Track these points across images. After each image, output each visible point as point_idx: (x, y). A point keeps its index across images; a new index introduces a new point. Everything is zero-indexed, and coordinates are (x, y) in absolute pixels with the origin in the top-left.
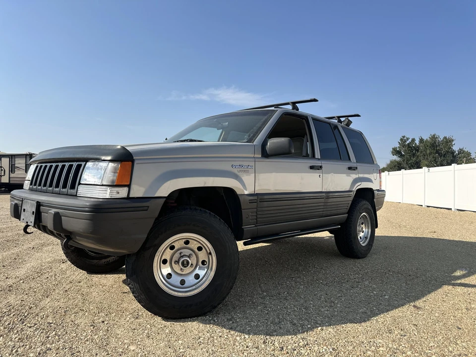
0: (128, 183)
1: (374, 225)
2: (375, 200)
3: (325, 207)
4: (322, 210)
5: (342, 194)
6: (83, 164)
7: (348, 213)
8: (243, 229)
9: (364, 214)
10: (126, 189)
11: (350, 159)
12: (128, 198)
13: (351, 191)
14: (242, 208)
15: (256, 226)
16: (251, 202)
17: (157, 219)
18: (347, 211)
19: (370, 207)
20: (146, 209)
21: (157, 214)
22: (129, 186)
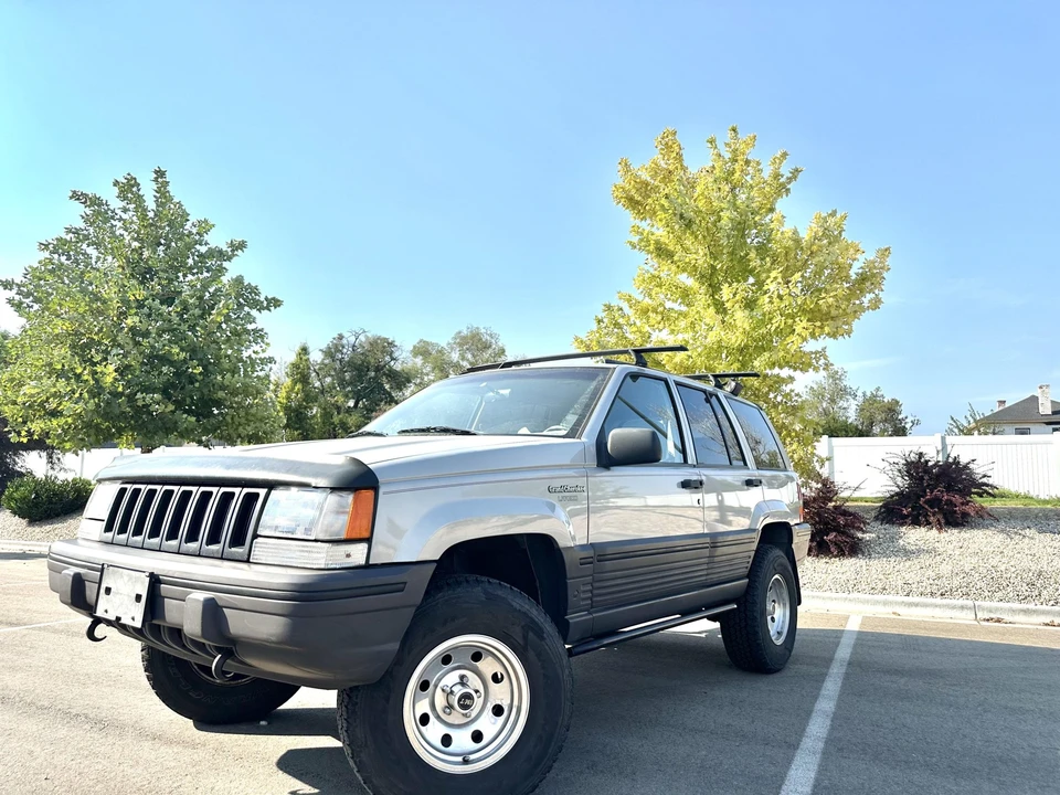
0: (366, 535)
1: (795, 600)
2: (793, 546)
3: (710, 565)
4: (705, 572)
5: (739, 537)
6: (262, 492)
7: (748, 576)
8: (567, 621)
9: (777, 576)
10: (364, 547)
11: (745, 464)
12: (367, 566)
13: (754, 530)
14: (568, 575)
15: (590, 614)
16: (584, 562)
17: (419, 608)
18: (746, 571)
19: (785, 561)
20: (400, 587)
21: (418, 598)
22: (369, 540)
